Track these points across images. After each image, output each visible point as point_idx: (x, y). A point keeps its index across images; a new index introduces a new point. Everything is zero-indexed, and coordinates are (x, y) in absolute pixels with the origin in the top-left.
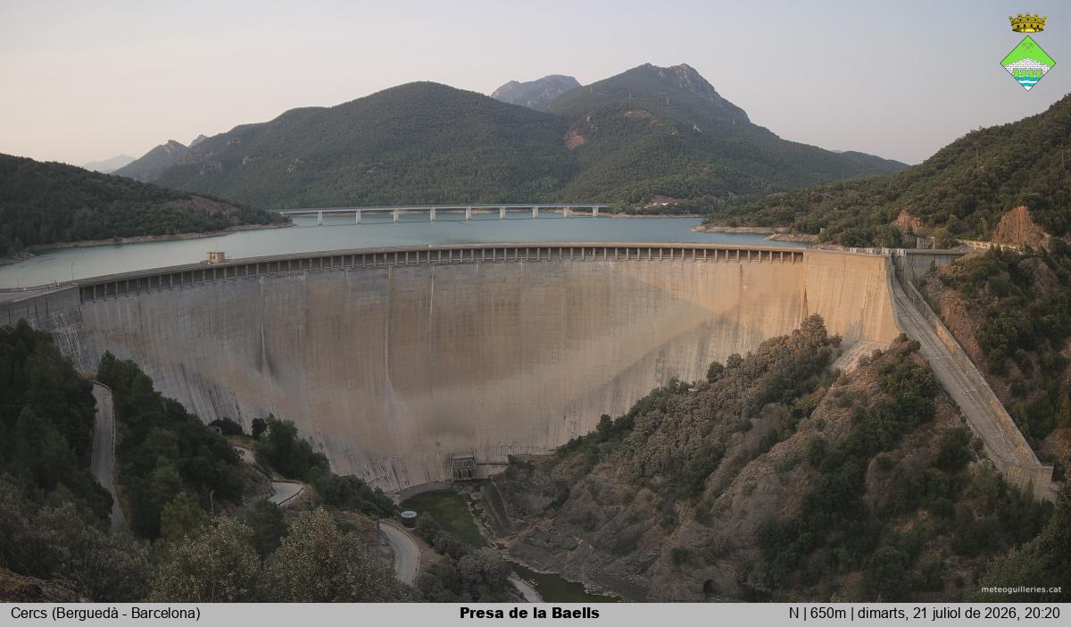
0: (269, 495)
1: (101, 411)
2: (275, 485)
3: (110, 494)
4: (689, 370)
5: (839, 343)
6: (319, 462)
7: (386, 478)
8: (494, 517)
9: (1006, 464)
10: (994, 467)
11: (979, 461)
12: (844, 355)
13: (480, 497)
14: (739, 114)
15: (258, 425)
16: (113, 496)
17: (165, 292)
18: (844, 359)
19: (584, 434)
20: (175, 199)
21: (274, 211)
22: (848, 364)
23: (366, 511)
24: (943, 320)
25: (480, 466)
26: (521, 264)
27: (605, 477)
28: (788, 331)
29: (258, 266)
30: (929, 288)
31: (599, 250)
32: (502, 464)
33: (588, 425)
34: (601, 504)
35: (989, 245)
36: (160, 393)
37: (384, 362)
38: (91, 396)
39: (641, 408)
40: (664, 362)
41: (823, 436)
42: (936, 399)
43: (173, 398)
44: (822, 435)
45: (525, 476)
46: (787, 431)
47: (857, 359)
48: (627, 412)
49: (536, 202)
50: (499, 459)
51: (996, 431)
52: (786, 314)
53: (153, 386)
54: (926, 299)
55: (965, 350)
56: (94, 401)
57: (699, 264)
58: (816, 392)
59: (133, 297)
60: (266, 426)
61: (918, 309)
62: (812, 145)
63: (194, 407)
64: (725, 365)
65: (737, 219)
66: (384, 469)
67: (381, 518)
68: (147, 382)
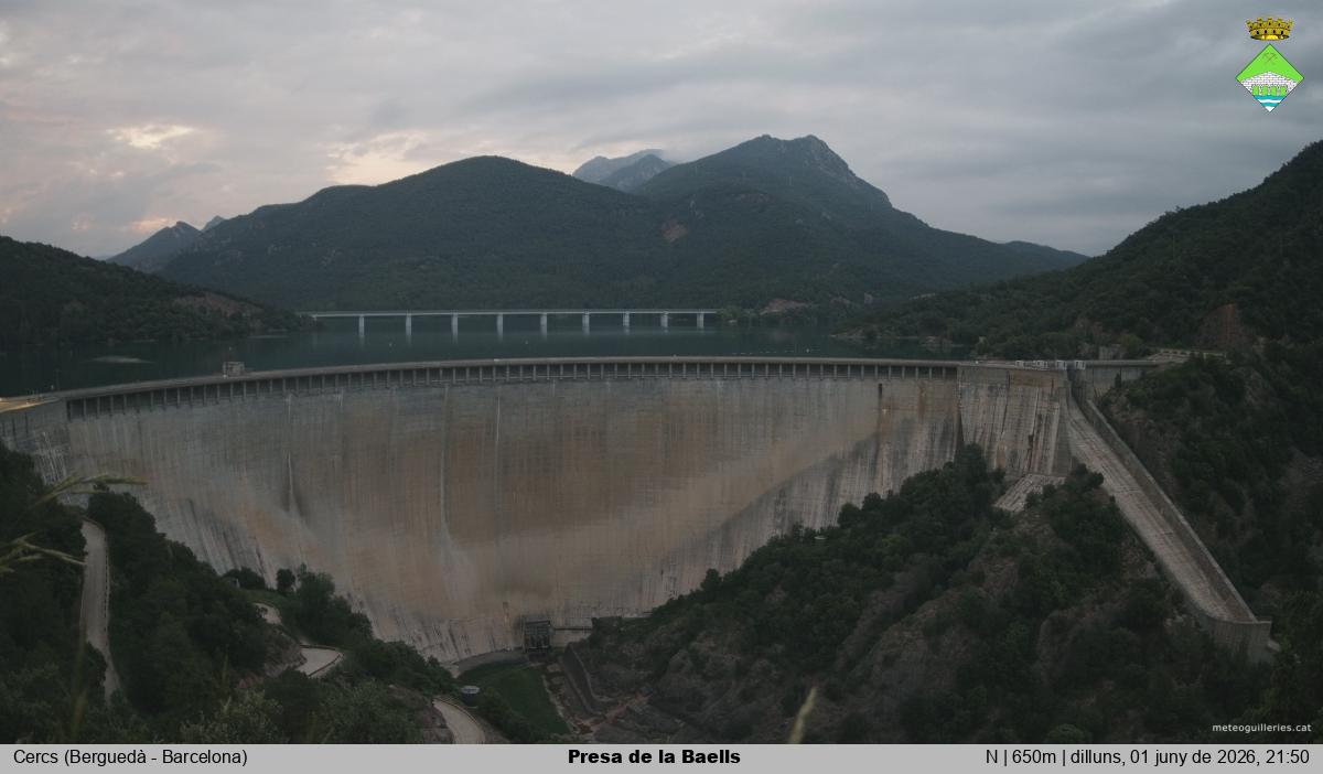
0: (298, 663)
1: (92, 555)
2: (306, 653)
3: (102, 657)
4: (815, 513)
5: (1002, 477)
6: (360, 624)
7: (441, 645)
8: (576, 693)
9: (1212, 620)
10: (1197, 625)
11: (1178, 617)
12: (1008, 492)
13: (558, 670)
14: (878, 197)
15: (285, 577)
16: (106, 660)
17: (171, 410)
18: (1009, 498)
19: (686, 592)
20: (183, 295)
21: (304, 313)
22: (1012, 503)
23: (417, 685)
24: (1132, 447)
25: (557, 632)
26: (608, 383)
27: (713, 645)
28: (938, 465)
29: (284, 382)
30: (1114, 408)
31: (705, 367)
32: (586, 629)
33: (690, 581)
34: (706, 678)
35: (1188, 353)
36: (164, 535)
37: (439, 502)
38: (81, 535)
39: (758, 560)
40: (784, 504)
41: (984, 592)
42: (1123, 544)
43: (180, 542)
44: (982, 591)
45: (613, 644)
46: (939, 587)
47: (1024, 496)
48: (739, 565)
49: (626, 307)
50: (580, 622)
51: (1199, 580)
52: (937, 443)
53: (156, 526)
54: (1110, 421)
55: (1160, 484)
56: (83, 542)
57: (828, 384)
58: (973, 539)
59: (131, 414)
60: (294, 578)
61: (1100, 434)
62: (968, 234)
63: (205, 552)
64: (860, 506)
65: (875, 327)
66: (439, 633)
67: (436, 694)
68: (148, 521)
